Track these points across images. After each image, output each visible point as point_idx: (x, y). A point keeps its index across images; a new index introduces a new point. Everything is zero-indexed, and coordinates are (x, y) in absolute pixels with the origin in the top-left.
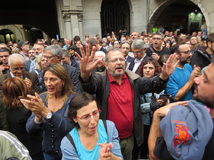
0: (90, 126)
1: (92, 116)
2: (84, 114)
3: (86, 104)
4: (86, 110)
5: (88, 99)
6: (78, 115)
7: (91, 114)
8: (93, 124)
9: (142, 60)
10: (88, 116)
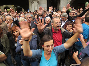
0: (49, 51)
1: (50, 47)
2: (47, 45)
3: (49, 41)
4: (48, 43)
5: (50, 38)
6: (44, 45)
7: (50, 46)
8: (50, 50)
9: (65, 22)
10: (48, 46)
